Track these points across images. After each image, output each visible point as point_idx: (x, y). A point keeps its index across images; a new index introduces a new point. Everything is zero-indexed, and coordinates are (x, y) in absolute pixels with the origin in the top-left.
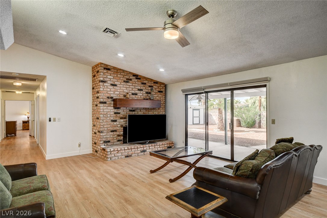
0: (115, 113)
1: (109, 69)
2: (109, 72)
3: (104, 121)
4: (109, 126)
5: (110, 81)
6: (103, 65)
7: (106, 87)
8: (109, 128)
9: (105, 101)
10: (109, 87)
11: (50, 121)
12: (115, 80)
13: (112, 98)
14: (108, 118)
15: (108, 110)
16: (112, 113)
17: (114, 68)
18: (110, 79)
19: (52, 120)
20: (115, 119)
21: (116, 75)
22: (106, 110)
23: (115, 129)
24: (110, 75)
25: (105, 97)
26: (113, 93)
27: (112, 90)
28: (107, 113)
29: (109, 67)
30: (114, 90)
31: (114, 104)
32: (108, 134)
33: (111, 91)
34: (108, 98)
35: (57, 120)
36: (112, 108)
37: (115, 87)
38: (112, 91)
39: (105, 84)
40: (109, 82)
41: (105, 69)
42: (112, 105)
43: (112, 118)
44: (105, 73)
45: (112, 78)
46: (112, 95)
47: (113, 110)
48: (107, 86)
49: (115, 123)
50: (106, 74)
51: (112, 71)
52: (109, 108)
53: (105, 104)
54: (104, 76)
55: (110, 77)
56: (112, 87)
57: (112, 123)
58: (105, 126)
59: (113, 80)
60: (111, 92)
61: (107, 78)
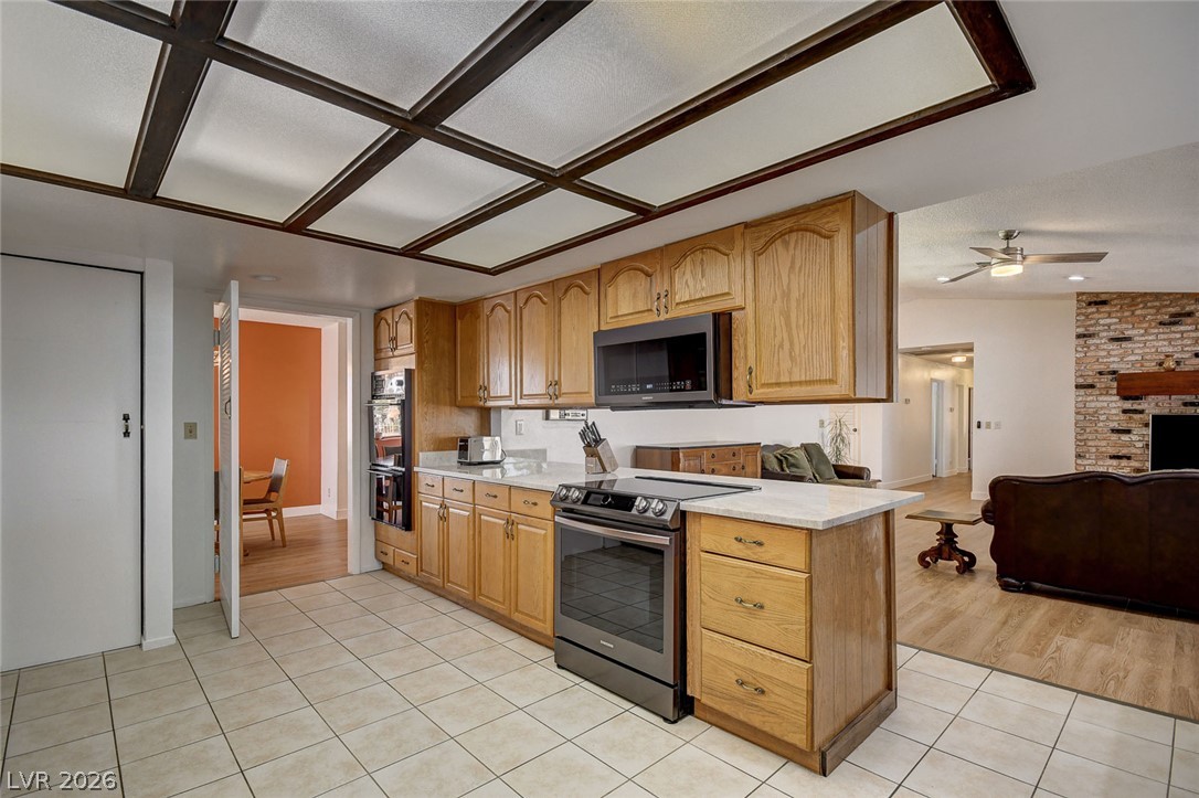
0: (1125, 411)
1: (1104, 303)
2: (1106, 308)
3: (1088, 430)
4: (1104, 443)
5: (1109, 330)
6: (1084, 297)
7: (1092, 348)
8: (1104, 449)
9: (1090, 381)
10: (1105, 347)
11: (979, 427)
12: (1124, 326)
13: (1114, 372)
14: (1101, 424)
15: (1099, 405)
16: (1114, 411)
17: (1121, 296)
18: (1109, 325)
19: (983, 425)
20: (1124, 426)
21: (1127, 314)
22: (1093, 405)
23: (1124, 451)
24: (1109, 317)
25: (1091, 373)
26: (1116, 359)
27: (1112, 353)
28: (1096, 412)
29: (1103, 297)
30: (1122, 351)
31: (1118, 388)
32: (1100, 463)
33: (1109, 355)
34: (1101, 373)
35: (993, 425)
36: (1117, 398)
37: (1124, 344)
38: (1115, 356)
39: (1090, 341)
40: (1105, 334)
41: (1090, 304)
42: (1115, 391)
43: (1115, 425)
44: (1093, 313)
45: (1115, 324)
46: (1114, 367)
47: (1119, 404)
48: (1097, 345)
49: (1125, 438)
50: (1096, 316)
51: (1115, 305)
52: (1100, 398)
53: (1090, 390)
54: (1089, 323)
55: (1108, 321)
56: (1112, 346)
57: (1115, 437)
58: (1090, 443)
59: (1118, 326)
60: (1112, 359)
61: (1097, 324)
